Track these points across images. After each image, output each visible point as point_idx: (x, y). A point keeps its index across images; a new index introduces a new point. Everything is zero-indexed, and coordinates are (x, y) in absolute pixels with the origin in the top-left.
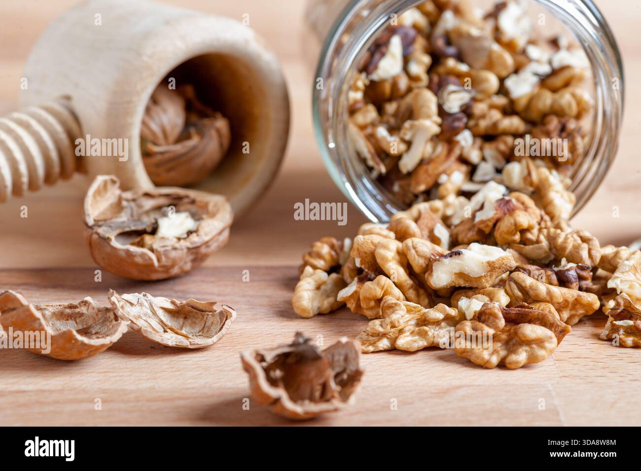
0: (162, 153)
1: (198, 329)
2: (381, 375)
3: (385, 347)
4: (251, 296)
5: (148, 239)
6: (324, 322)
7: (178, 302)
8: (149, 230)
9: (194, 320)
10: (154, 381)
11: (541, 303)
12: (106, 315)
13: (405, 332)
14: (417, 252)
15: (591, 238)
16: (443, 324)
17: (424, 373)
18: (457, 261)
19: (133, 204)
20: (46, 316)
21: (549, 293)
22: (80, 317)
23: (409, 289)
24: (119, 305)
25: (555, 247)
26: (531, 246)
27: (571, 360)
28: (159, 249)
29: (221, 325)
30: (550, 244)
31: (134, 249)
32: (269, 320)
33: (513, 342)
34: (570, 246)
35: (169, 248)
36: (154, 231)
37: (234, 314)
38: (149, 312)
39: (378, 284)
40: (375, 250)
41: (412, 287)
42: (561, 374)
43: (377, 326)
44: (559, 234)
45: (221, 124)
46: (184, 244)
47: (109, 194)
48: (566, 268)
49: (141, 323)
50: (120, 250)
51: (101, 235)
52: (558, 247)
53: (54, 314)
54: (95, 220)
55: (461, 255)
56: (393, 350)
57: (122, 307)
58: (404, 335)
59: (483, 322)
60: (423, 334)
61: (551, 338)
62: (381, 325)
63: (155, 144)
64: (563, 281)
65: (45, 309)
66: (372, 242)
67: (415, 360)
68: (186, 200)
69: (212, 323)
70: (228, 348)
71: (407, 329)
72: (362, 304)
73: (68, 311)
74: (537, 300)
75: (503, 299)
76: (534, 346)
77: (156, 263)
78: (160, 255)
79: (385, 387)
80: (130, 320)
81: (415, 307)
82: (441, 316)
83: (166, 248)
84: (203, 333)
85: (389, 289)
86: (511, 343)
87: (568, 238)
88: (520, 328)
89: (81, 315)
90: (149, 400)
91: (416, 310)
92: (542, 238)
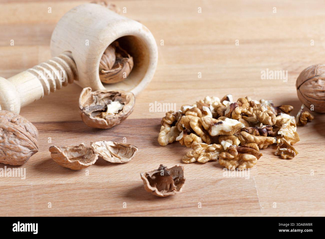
0: (107, 73)
1: (124, 154)
2: (192, 174)
3: (194, 161)
4: (143, 135)
5: (104, 114)
6: (171, 148)
7: (116, 143)
8: (104, 110)
9: (122, 150)
10: (109, 178)
11: (252, 143)
12: (90, 151)
13: (201, 155)
14: (205, 122)
15: (273, 114)
16: (215, 151)
17: (208, 173)
18: (221, 126)
19: (97, 96)
20: (67, 151)
21: (255, 139)
22: (80, 151)
23: (203, 136)
24: (94, 148)
25: (259, 118)
26: (250, 118)
27: (263, 165)
28: (108, 119)
29: (133, 153)
30: (257, 117)
31: (98, 119)
32: (150, 147)
33: (241, 161)
34: (264, 117)
35: (112, 118)
36: (106, 110)
37: (137, 149)
38: (106, 148)
39: (191, 137)
40: (190, 122)
41: (204, 135)
42: (259, 173)
43: (191, 154)
44: (260, 113)
45: (130, 60)
46: (117, 116)
47: (88, 94)
48: (262, 128)
49: (103, 154)
50: (93, 119)
51: (86, 114)
52: (260, 118)
53: (70, 150)
54: (83, 107)
55: (222, 124)
56: (196, 162)
57: (96, 148)
58: (201, 156)
59: (230, 153)
60: (208, 156)
61: (255, 159)
62: (192, 153)
63: (105, 70)
64: (261, 133)
65: (67, 148)
66: (189, 118)
67: (205, 167)
68: (117, 94)
69: (129, 152)
70: (135, 162)
71: (202, 153)
72: (185, 143)
73: (75, 148)
74: (251, 142)
75: (238, 142)
76: (249, 162)
77: (107, 124)
78: (108, 121)
79: (193, 180)
80: (99, 154)
81: (205, 145)
82: (214, 149)
83: (111, 118)
84: (126, 156)
85: (195, 138)
86: (240, 161)
87: (264, 115)
88: (243, 156)
89: (80, 150)
90: (107, 188)
91: (205, 146)
92: (254, 114)
